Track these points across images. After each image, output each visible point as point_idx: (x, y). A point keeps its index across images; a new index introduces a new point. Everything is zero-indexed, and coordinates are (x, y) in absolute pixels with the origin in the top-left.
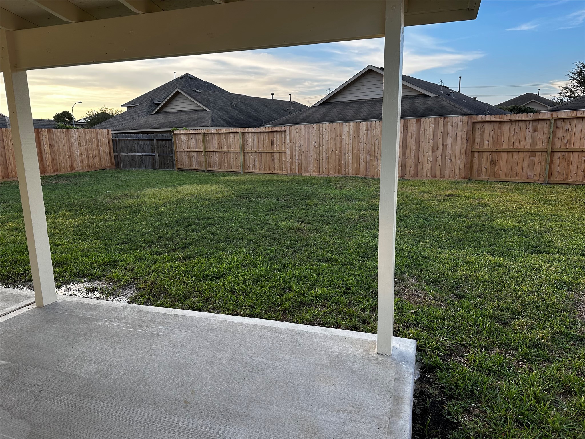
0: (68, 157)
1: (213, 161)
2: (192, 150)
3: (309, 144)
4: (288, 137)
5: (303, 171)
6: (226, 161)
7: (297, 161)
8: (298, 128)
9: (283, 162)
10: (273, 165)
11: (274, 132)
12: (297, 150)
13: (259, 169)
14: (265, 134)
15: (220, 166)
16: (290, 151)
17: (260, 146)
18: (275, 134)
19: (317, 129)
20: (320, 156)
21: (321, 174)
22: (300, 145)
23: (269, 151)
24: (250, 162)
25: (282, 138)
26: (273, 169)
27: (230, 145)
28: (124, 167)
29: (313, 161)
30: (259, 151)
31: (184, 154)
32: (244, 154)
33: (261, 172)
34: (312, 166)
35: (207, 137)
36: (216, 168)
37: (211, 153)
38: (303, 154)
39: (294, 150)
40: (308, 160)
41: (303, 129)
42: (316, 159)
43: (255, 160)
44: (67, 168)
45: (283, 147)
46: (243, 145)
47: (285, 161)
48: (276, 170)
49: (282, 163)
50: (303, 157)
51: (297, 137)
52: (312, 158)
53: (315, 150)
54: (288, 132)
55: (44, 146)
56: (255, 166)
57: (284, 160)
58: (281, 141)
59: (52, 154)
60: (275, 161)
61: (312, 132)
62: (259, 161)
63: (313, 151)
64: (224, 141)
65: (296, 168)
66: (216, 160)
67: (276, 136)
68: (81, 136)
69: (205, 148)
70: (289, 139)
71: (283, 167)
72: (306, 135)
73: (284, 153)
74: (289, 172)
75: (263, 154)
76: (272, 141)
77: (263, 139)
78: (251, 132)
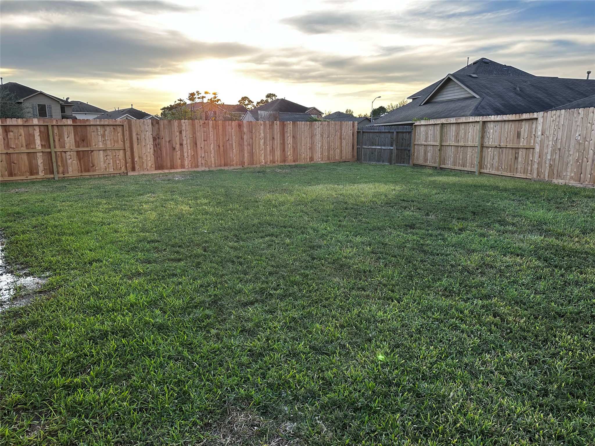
0: (309, 149)
1: (448, 157)
2: (429, 143)
3: (569, 138)
4: (540, 128)
5: (555, 176)
6: (461, 157)
7: (548, 162)
8: (555, 115)
9: (530, 162)
10: (516, 165)
11: (522, 120)
12: (550, 146)
13: (498, 170)
14: (511, 123)
15: (454, 163)
16: (540, 146)
17: (502, 139)
18: (524, 123)
19: (584, 116)
20: (584, 156)
21: (582, 184)
22: (555, 139)
23: (512, 146)
24: (488, 159)
25: (532, 128)
26: (515, 171)
27: (468, 138)
28: (364, 160)
29: (571, 163)
30: (500, 146)
31: (421, 147)
32: (482, 149)
33: (499, 173)
34: (569, 170)
35: (445, 127)
36: (449, 166)
37: (447, 147)
38: (558, 152)
39: (545, 145)
40: (565, 160)
41: (563, 115)
42: (577, 161)
43: (495, 158)
44: (307, 159)
45: (532, 141)
46: (483, 137)
47: (532, 161)
48: (520, 172)
49: (528, 164)
50: (557, 157)
51: (553, 127)
52: (571, 158)
53: (577, 147)
54: (540, 120)
55: (288, 137)
56: (494, 165)
57: (531, 159)
58: (531, 132)
59: (294, 145)
60: (520, 159)
61: (576, 120)
62: (499, 159)
63: (575, 147)
64: (462, 132)
65: (545, 171)
66: (451, 156)
67: (525, 125)
68: (324, 129)
69: (441, 141)
70: (541, 130)
71: (529, 168)
72: (566, 124)
73: (532, 150)
74: (535, 175)
75: (504, 149)
76: (519, 132)
77: (507, 130)
78: (494, 121)
